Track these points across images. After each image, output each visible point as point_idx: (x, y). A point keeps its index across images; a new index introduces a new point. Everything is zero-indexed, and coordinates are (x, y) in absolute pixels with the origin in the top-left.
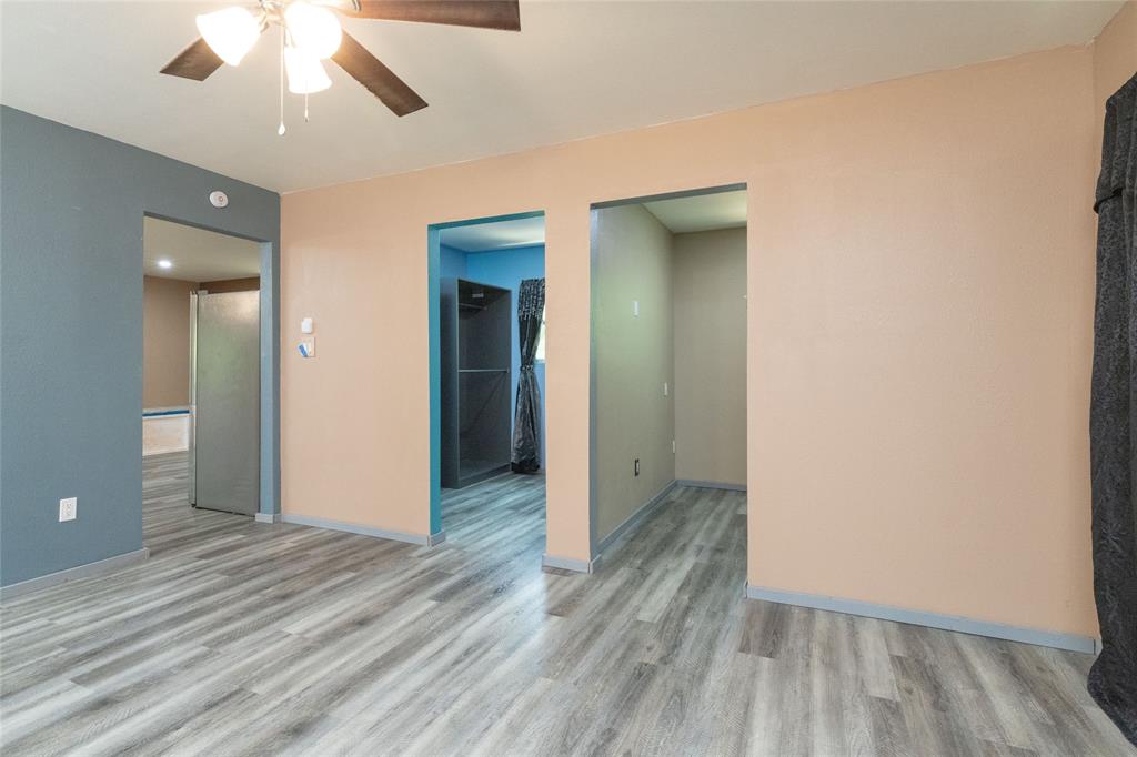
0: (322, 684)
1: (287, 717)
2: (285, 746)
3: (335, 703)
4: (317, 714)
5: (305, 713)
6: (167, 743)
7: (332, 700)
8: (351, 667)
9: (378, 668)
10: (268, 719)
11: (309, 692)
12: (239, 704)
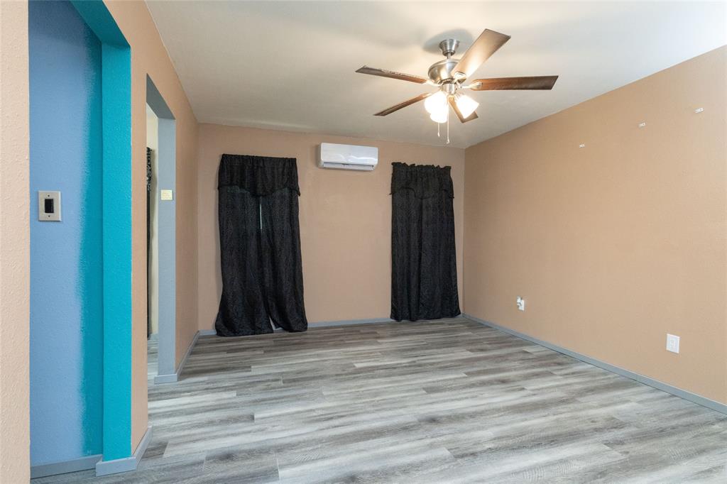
0: (412, 438)
1: (436, 429)
2: (441, 417)
3: (412, 424)
4: (422, 423)
5: (428, 426)
6: (493, 443)
7: (412, 427)
8: (390, 441)
9: (378, 432)
10: (445, 432)
11: (419, 436)
12: (458, 448)
